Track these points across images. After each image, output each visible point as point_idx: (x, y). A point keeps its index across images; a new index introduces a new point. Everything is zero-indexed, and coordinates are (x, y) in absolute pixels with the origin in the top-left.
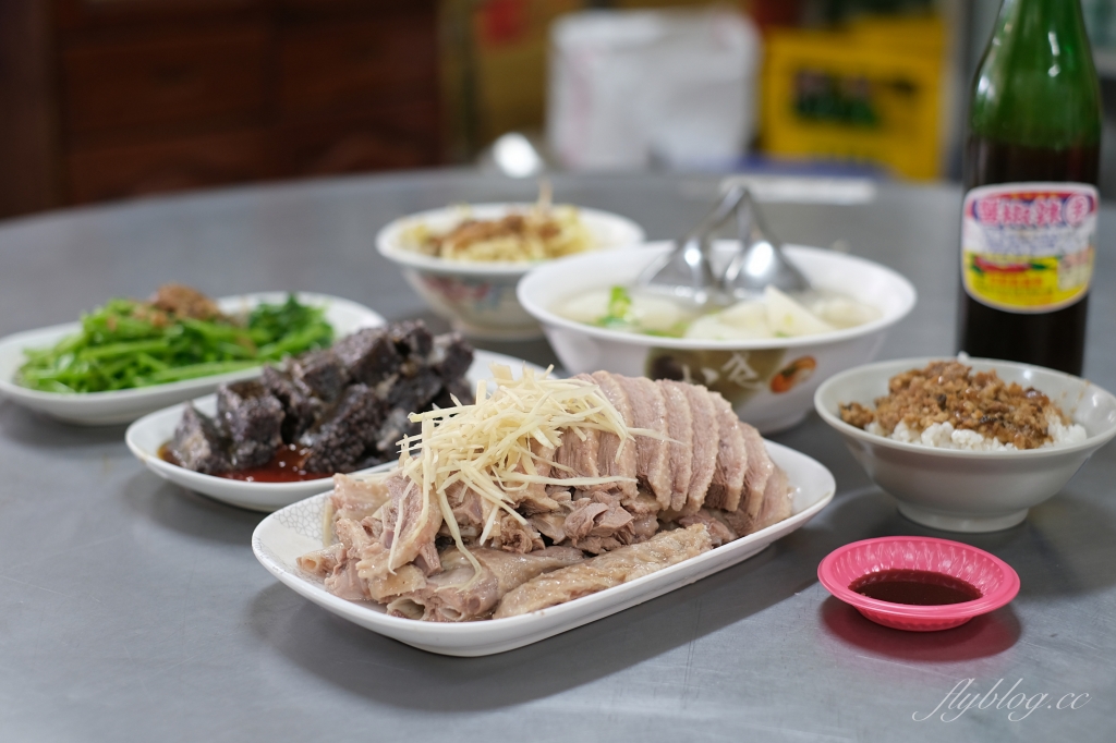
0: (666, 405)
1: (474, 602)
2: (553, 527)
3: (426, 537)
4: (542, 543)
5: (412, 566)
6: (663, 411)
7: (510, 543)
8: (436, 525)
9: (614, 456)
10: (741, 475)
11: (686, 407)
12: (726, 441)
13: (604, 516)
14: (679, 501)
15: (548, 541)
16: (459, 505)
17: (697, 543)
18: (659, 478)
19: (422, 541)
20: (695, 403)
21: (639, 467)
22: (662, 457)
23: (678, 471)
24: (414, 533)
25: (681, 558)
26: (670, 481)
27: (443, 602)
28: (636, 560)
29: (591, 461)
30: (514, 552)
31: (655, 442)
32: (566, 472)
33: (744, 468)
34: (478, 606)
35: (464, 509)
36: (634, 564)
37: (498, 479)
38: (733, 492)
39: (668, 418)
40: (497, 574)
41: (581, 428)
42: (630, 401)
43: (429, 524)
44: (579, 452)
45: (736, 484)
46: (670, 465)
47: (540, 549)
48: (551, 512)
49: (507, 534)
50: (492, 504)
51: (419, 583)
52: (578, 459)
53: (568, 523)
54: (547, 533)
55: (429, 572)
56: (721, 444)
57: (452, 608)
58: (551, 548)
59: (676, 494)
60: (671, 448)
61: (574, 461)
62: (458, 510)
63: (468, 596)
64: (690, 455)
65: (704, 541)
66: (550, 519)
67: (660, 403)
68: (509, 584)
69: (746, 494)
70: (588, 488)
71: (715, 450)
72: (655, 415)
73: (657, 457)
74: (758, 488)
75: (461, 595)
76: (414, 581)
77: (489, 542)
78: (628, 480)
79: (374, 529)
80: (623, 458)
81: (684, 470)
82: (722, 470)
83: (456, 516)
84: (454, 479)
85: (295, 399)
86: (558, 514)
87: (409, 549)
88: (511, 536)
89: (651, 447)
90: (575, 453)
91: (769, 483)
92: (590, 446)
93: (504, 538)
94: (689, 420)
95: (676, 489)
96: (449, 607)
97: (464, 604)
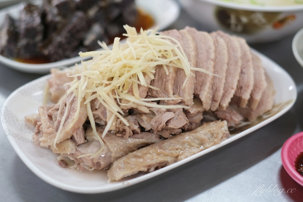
0: (215, 51)
1: (98, 164)
2: (145, 123)
3: (77, 127)
4: (139, 131)
5: (69, 141)
6: (212, 56)
7: (120, 132)
8: (84, 120)
9: (183, 83)
10: (249, 92)
11: (225, 52)
12: (244, 70)
13: (172, 121)
14: (215, 106)
15: (142, 129)
16: (96, 109)
17: (220, 136)
18: (205, 96)
19: (75, 129)
20: (230, 49)
21: (195, 89)
22: (208, 85)
23: (216, 90)
24: (71, 125)
25: (210, 146)
26: (211, 97)
27: (83, 161)
28: (186, 145)
29: (170, 87)
30: (122, 137)
31: (206, 75)
32: (157, 91)
33: (251, 88)
34: (100, 166)
35: (98, 113)
36: (185, 148)
37: (117, 97)
38: (244, 100)
39: (215, 60)
40: (112, 150)
41: (167, 66)
42: (197, 49)
43: (80, 119)
44: (164, 80)
45: (246, 96)
46: (212, 87)
47: (138, 133)
48: (145, 114)
49: (119, 128)
50: (112, 113)
51: (72, 150)
52: (164, 83)
53: (153, 123)
54: (142, 125)
55: (78, 145)
56: (242, 72)
57: (87, 164)
58: (144, 134)
59: (214, 102)
60: (214, 78)
61: (162, 84)
62: (96, 112)
63: (95, 161)
64: (224, 81)
65: (224, 134)
66: (144, 118)
67: (212, 51)
68: (118, 155)
69: (251, 100)
70: (166, 101)
71: (237, 78)
72: (208, 58)
73: (206, 84)
74: (258, 97)
75: (92, 160)
76: (70, 148)
77: (110, 131)
78: (188, 97)
79: (53, 116)
80: (187, 85)
81: (219, 90)
82: (240, 88)
83: (94, 116)
84: (93, 97)
85: (50, 17)
86: (149, 115)
87: (67, 133)
88: (121, 130)
89: (203, 78)
90: (163, 80)
91: (264, 94)
92: (170, 78)
93: (117, 130)
94: (226, 60)
95: (214, 100)
96: (86, 164)
97: (93, 164)
